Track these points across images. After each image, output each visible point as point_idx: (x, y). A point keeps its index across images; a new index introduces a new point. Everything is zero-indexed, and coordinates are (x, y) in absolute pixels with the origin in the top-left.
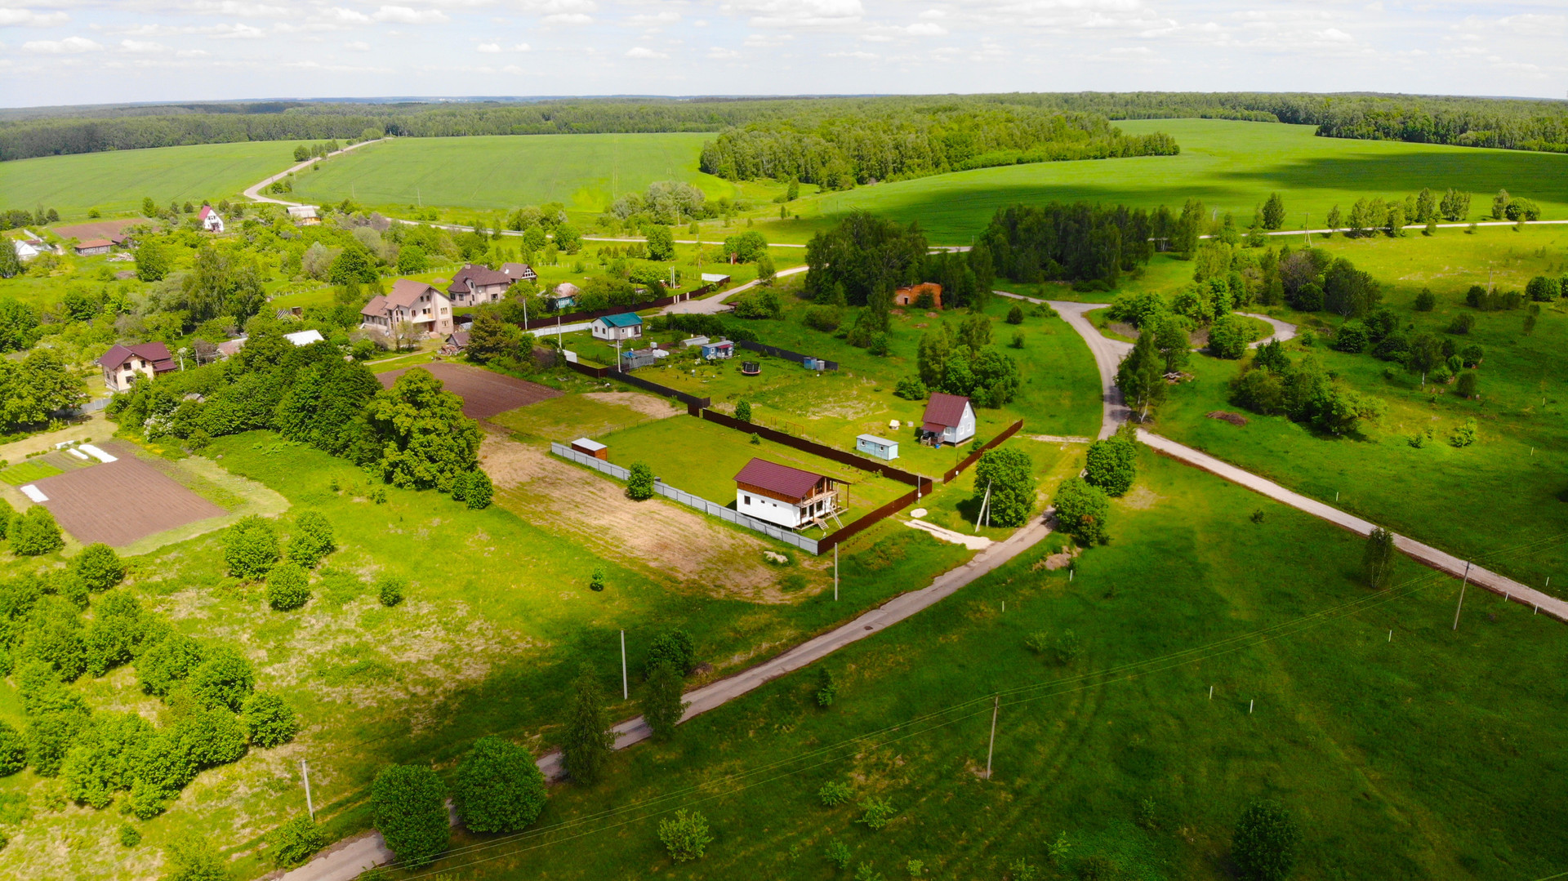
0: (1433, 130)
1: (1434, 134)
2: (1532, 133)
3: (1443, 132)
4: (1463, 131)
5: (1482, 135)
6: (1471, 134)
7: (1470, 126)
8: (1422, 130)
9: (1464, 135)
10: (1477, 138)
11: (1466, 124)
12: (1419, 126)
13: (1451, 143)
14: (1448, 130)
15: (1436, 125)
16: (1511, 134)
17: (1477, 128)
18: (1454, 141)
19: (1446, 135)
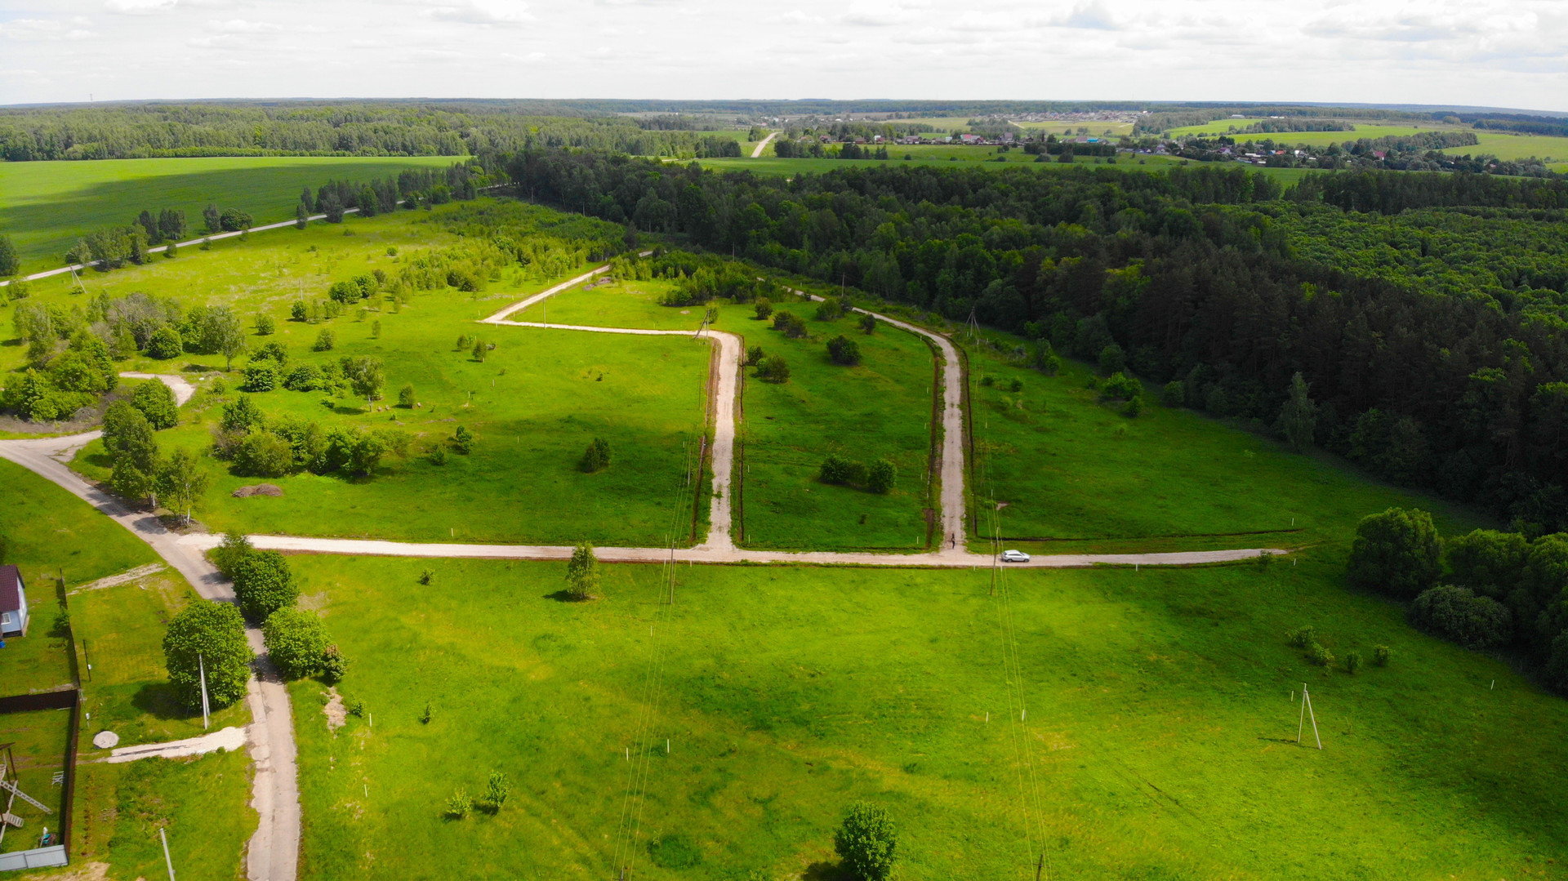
0: (36, 147)
1: (39, 150)
2: (138, 140)
3: (48, 148)
4: (67, 146)
5: (91, 147)
6: (78, 148)
7: (75, 139)
8: (25, 147)
9: (70, 149)
10: (86, 151)
11: (69, 137)
12: (20, 144)
13: (59, 159)
14: (53, 146)
15: (38, 141)
16: (118, 144)
17: (81, 141)
18: (61, 156)
19: (51, 151)
